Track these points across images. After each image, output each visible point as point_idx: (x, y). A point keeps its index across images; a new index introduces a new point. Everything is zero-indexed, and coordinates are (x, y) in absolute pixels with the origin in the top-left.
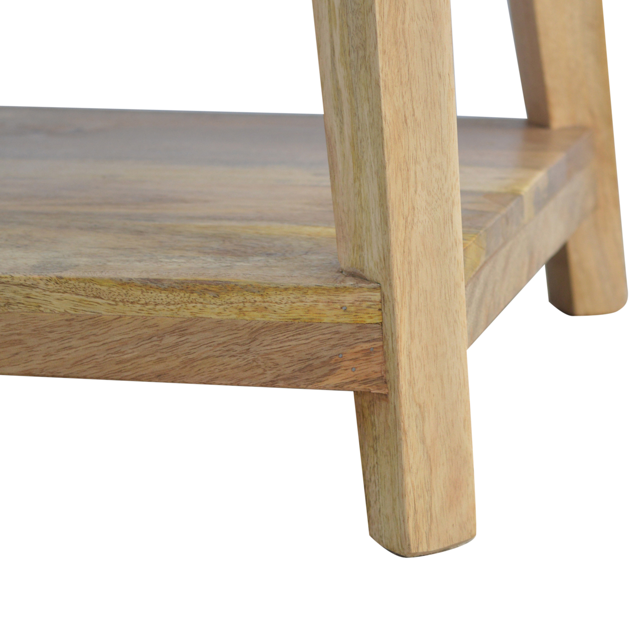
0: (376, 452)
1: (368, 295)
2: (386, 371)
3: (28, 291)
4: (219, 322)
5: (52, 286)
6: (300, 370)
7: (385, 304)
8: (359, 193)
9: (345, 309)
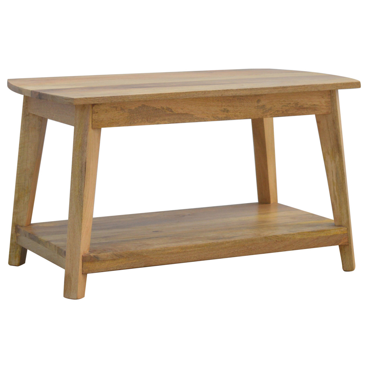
0: (345, 255)
1: (345, 228)
2: (348, 241)
3: (293, 236)
4: (323, 236)
5: (297, 234)
6: (336, 243)
7: (348, 230)
8: (341, 212)
9: (342, 231)
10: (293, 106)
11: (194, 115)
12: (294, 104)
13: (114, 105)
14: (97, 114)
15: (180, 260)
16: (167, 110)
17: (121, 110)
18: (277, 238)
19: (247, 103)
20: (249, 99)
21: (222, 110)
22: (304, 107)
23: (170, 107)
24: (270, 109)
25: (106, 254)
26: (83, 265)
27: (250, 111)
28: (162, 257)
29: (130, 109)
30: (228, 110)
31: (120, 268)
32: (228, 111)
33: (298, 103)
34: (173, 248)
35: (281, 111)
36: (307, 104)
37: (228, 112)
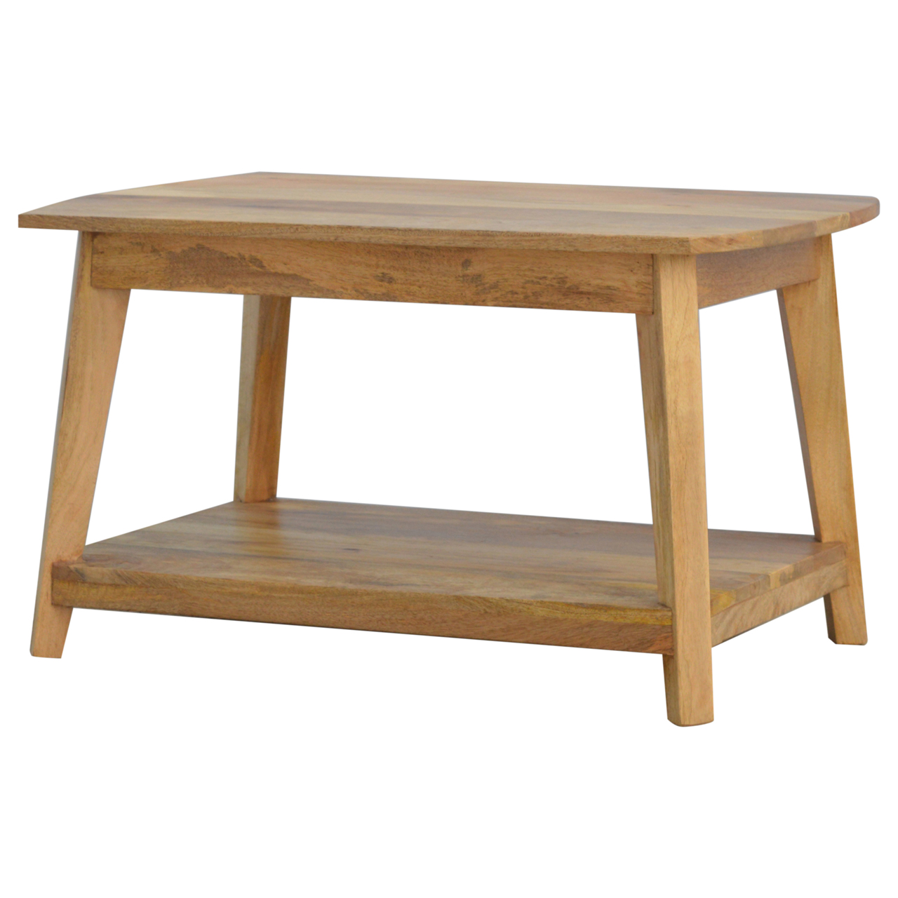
1: (666, 613)
3: (528, 606)
4: (606, 623)
5: (539, 604)
6: (639, 644)
7: (673, 617)
9: (657, 619)
10: (552, 286)
11: (311, 281)
12: (555, 281)
13: (138, 240)
14: (102, 255)
15: (257, 615)
16: (251, 262)
17: (151, 252)
18: (488, 604)
19: (439, 264)
20: (444, 256)
21: (379, 276)
22: (580, 290)
23: (259, 256)
24: (495, 286)
25: (100, 569)
26: (52, 584)
27: (445, 286)
28: (219, 601)
29: (171, 252)
30: (391, 278)
31: (128, 607)
32: (391, 280)
33: (567, 277)
34: (243, 584)
35: (522, 293)
36: (590, 284)
37: (391, 282)
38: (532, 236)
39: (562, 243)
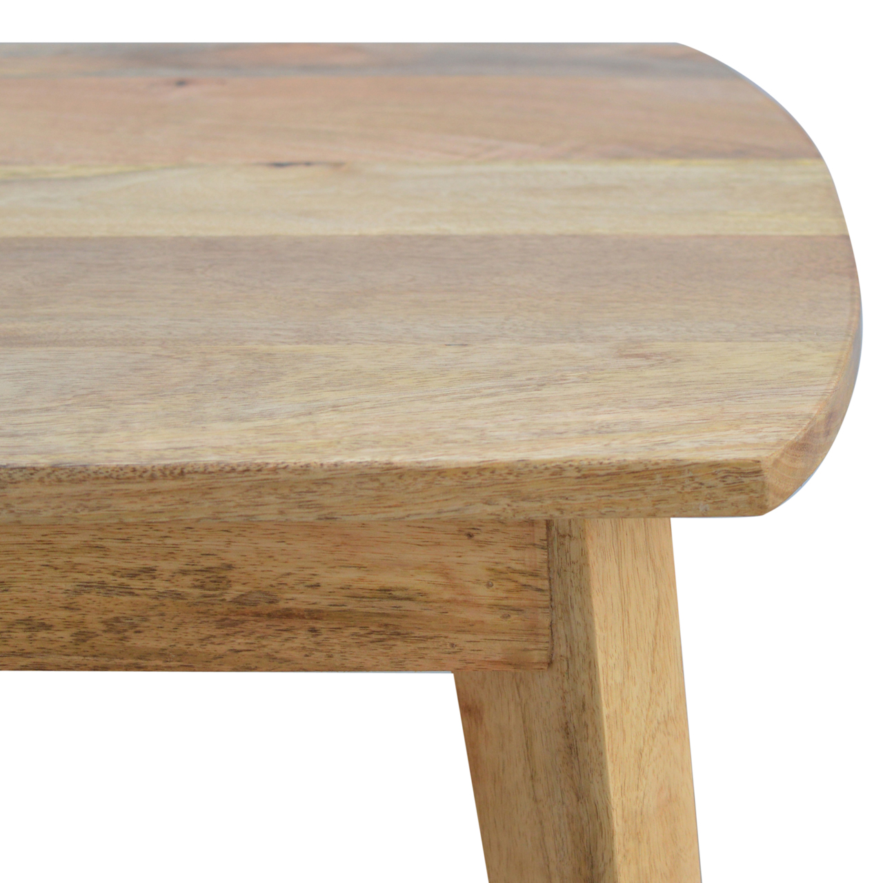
10: (179, 596)
12: (188, 580)
22: (282, 605)
33: (230, 567)
35: (68, 625)
36: (318, 585)
38: (153, 478)
39: (272, 498)
